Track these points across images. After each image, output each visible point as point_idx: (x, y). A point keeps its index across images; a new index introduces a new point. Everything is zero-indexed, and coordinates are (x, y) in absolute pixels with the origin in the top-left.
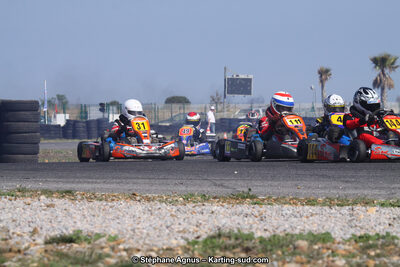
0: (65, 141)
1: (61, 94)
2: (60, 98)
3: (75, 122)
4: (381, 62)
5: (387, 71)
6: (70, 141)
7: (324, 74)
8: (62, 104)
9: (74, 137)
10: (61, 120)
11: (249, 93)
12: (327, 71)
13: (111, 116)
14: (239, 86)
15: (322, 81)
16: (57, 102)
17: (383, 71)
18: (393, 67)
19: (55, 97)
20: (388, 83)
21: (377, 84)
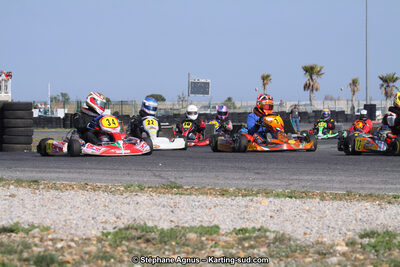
0: (63, 130)
2: (64, 95)
4: (310, 70)
5: (314, 77)
6: (67, 130)
7: (265, 78)
8: (64, 100)
10: (61, 113)
11: (207, 93)
12: (268, 76)
14: (200, 88)
15: (264, 85)
16: (61, 98)
17: (311, 77)
18: (319, 73)
19: (60, 94)
20: (315, 86)
21: (307, 87)
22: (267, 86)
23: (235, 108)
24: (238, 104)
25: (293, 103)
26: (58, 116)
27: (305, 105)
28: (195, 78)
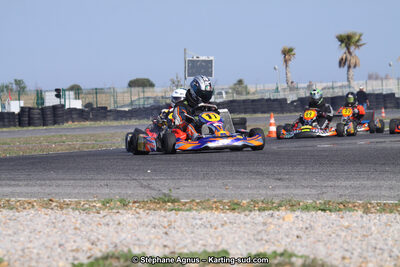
0: (20, 129)
1: (19, 79)
2: (18, 82)
3: (30, 109)
4: (347, 41)
5: (352, 49)
6: (25, 128)
7: (287, 53)
8: (20, 89)
9: (30, 124)
10: (15, 107)
11: (210, 75)
12: (291, 50)
13: (67, 101)
14: (200, 68)
15: (286, 61)
16: (14, 86)
18: (357, 44)
19: (13, 81)
20: (353, 61)
21: (342, 63)
22: (290, 63)
23: (248, 93)
24: (252, 88)
25: (324, 85)
26: (12, 110)
27: (341, 87)
28: (192, 56)
